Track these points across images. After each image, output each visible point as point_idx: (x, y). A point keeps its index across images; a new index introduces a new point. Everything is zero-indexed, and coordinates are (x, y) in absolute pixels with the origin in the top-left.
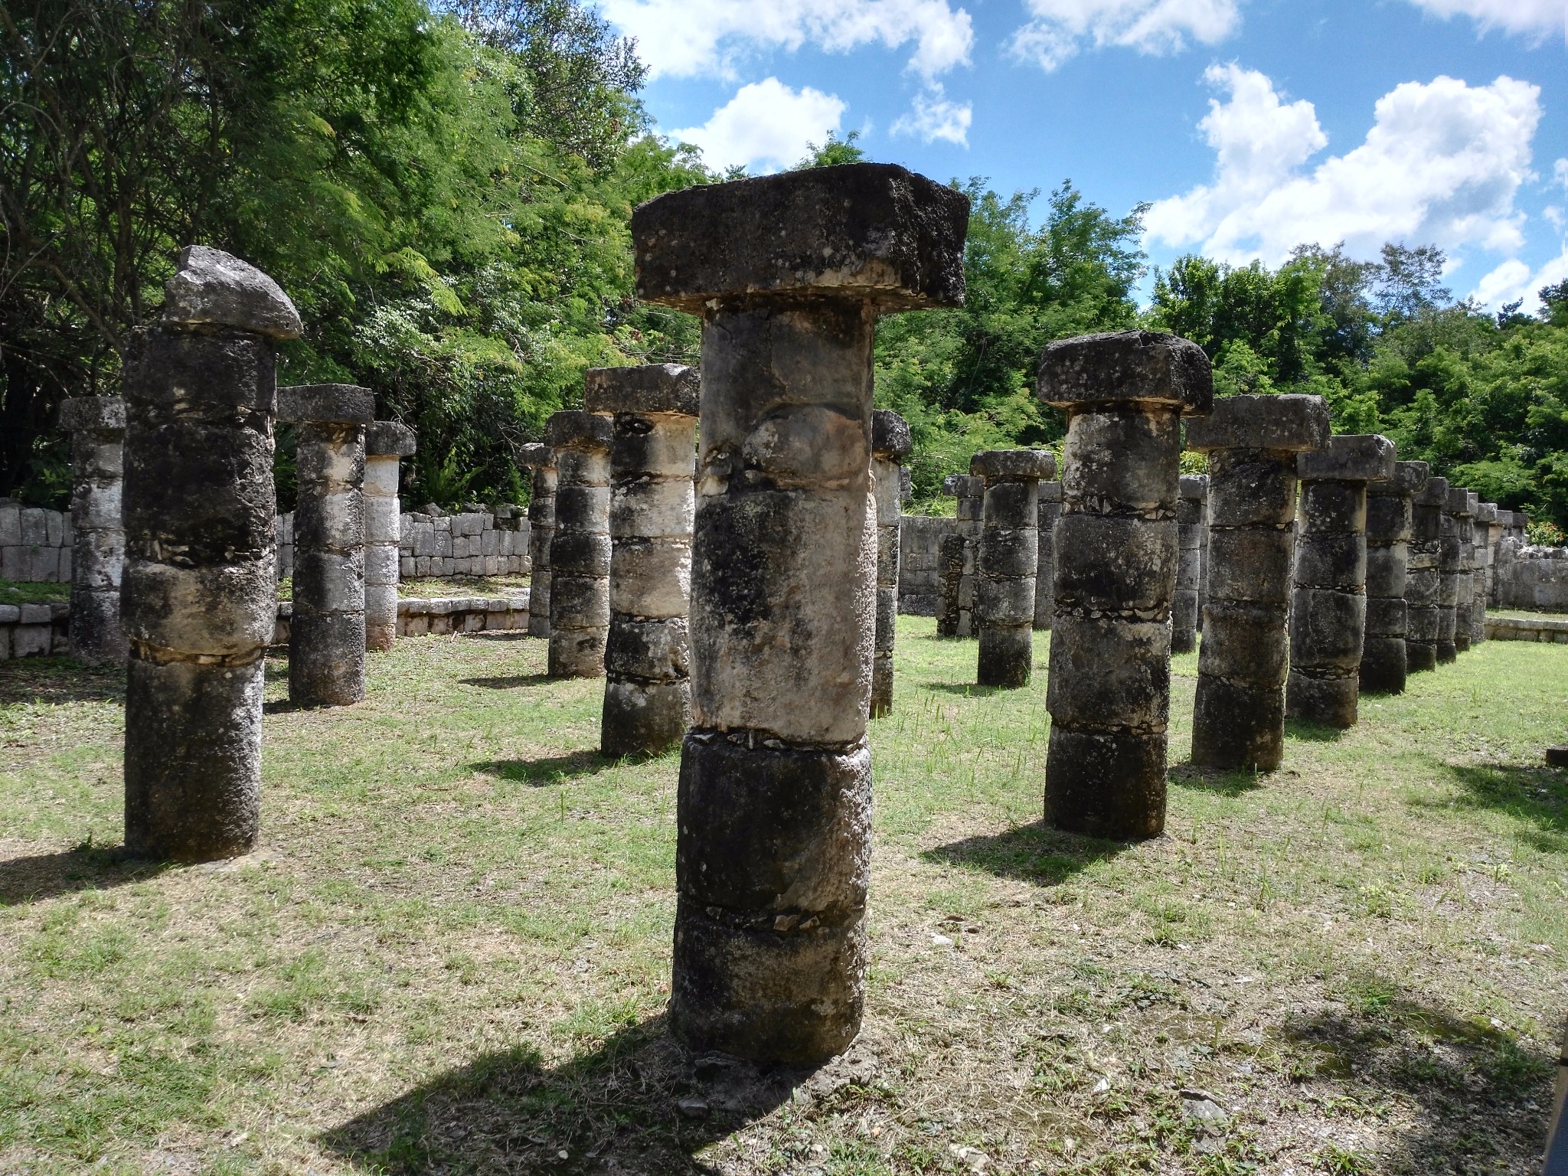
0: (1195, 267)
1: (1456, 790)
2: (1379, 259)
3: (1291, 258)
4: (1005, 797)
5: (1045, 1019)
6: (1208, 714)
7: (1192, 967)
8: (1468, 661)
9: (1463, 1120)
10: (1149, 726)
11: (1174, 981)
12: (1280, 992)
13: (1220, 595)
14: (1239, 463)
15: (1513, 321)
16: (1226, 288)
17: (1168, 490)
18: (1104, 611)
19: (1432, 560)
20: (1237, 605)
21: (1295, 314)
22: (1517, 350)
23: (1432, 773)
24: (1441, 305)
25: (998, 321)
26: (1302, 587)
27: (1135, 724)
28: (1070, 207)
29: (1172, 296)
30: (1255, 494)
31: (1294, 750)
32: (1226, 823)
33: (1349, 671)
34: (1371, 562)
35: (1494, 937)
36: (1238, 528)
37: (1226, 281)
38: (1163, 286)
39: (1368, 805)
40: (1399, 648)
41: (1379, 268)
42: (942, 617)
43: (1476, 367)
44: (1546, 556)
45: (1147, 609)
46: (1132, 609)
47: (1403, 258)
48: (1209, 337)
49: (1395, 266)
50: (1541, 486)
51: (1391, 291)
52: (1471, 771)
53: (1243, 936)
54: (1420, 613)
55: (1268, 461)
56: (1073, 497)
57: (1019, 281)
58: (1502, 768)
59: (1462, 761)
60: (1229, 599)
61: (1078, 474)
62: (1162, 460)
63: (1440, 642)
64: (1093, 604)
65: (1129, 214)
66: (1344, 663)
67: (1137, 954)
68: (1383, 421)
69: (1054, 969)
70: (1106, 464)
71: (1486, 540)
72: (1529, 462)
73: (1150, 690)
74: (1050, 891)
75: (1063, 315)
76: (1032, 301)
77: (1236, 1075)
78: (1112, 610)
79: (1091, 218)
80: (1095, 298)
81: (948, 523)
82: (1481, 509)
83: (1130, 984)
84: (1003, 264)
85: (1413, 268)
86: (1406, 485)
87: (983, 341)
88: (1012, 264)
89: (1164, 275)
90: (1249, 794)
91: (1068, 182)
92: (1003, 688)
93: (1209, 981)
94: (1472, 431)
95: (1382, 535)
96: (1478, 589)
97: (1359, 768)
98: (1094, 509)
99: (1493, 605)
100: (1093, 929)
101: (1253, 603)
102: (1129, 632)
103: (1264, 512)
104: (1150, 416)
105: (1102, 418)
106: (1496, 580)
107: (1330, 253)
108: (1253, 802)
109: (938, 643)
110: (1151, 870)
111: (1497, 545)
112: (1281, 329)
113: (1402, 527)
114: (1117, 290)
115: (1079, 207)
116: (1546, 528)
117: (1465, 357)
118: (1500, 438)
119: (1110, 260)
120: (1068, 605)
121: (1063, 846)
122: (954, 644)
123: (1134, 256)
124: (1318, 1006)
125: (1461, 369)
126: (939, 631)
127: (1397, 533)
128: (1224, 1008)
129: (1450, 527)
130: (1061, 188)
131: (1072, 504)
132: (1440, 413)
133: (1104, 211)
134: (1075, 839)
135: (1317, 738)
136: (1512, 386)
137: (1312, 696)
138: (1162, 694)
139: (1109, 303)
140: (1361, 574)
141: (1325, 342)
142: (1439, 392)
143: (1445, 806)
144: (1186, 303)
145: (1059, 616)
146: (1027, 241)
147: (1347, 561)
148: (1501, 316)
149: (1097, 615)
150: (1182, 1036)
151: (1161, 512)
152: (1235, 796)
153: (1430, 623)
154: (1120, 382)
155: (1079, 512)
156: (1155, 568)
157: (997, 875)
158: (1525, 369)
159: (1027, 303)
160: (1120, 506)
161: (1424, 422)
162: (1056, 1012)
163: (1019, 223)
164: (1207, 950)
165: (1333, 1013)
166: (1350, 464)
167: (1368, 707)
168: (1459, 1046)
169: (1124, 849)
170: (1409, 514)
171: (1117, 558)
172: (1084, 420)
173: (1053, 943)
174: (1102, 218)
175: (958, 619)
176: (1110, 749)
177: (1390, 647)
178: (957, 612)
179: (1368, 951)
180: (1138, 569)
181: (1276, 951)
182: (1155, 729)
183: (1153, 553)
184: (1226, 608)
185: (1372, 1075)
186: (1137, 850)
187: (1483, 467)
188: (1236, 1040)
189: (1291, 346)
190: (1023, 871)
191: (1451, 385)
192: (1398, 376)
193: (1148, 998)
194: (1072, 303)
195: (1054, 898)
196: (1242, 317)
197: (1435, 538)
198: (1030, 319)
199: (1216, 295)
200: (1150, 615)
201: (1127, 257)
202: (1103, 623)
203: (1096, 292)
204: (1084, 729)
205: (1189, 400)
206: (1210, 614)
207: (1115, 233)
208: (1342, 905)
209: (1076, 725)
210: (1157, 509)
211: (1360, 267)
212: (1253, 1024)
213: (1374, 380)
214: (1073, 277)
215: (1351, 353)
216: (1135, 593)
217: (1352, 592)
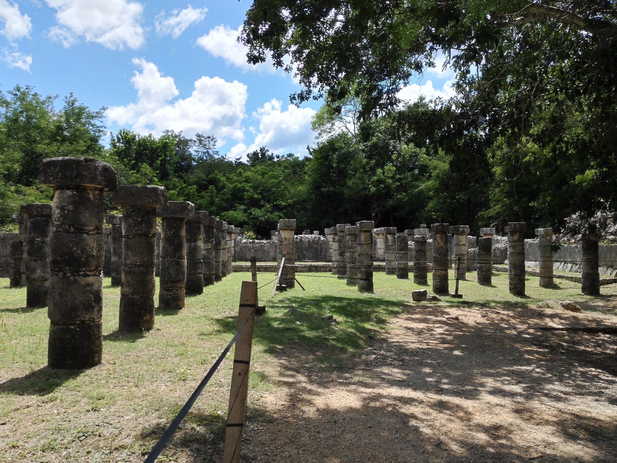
0: (127, 134)
1: (216, 327)
2: (195, 138)
3: (164, 134)
4: (31, 358)
5: (35, 456)
6: (125, 310)
7: (106, 417)
8: (226, 280)
9: (205, 453)
10: (94, 319)
11: (97, 425)
12: (141, 420)
13: (128, 262)
14: (133, 211)
15: (240, 164)
16: (139, 143)
17: (99, 222)
18: (72, 273)
19: (212, 246)
20: (135, 266)
21: (166, 156)
22: (240, 174)
23: (209, 322)
24: (216, 157)
25: (40, 148)
26: (163, 258)
27: (87, 319)
28: (73, 104)
29: (118, 144)
30: (140, 223)
31: (159, 320)
32: (129, 354)
33: (181, 288)
34: (190, 247)
35: (223, 380)
36: (134, 236)
37: (139, 140)
38: (114, 140)
39: (185, 338)
40: (200, 278)
41: (195, 141)
42: (12, 278)
43: (228, 179)
44: (250, 243)
45: (91, 271)
46: (84, 271)
47: (203, 139)
48: (133, 162)
49: (200, 141)
50: (249, 219)
51: (199, 150)
52: (221, 320)
53: (129, 400)
54: (208, 264)
55: (145, 211)
56: (58, 225)
57: (50, 132)
58: (232, 317)
59: (219, 317)
60: (131, 264)
61: (59, 215)
62: (96, 210)
63: (216, 274)
64: (67, 270)
65: (98, 110)
66: (179, 285)
67: (82, 417)
68: (198, 196)
69: (42, 433)
70: (71, 211)
71: (231, 238)
72: (245, 211)
73: (94, 304)
74: (45, 398)
75: (71, 148)
76: (57, 140)
77: (119, 459)
78: (76, 273)
79: (82, 110)
80: (85, 142)
81: (16, 235)
82: (229, 227)
83: (77, 431)
84: (43, 124)
85: (206, 143)
86: (201, 219)
87: (34, 156)
88: (47, 124)
89: (114, 135)
90: (140, 340)
91: (72, 93)
92: (38, 308)
93: (112, 422)
94: (227, 200)
95: (193, 238)
96: (229, 255)
97: (184, 324)
98: (66, 230)
99: (234, 260)
100: (64, 410)
101: (141, 265)
102: (83, 281)
103: (144, 230)
104: (90, 192)
105: (68, 192)
106: (235, 251)
107: (178, 134)
108: (140, 343)
109: (10, 290)
110: (93, 380)
111: (235, 240)
112: (160, 160)
113: (200, 234)
114: (95, 140)
115: (77, 104)
116: (251, 233)
117: (224, 175)
118: (237, 203)
119: (91, 127)
120: (56, 271)
121: (55, 376)
122: (18, 289)
123: (101, 127)
124: (155, 422)
125: (223, 179)
126: (11, 284)
127: (198, 236)
128: (117, 432)
129: (218, 234)
130: (69, 96)
131: (57, 228)
132: (217, 194)
133: (88, 107)
134: (61, 372)
135: (169, 314)
136: (239, 185)
137: (168, 299)
138: (99, 305)
139: (91, 144)
140: (185, 251)
141: (177, 166)
142: (217, 187)
143: (211, 334)
144: (124, 148)
145: (52, 276)
146: (54, 115)
147: (179, 247)
148: (235, 162)
149: (69, 275)
150: (97, 448)
151: (96, 231)
152: (134, 342)
153: (212, 268)
154: (76, 177)
155: (60, 231)
156: (94, 254)
157: (20, 395)
158: (243, 180)
159: (54, 141)
160: (78, 229)
161: (211, 196)
162: (41, 452)
163: (50, 108)
164: (113, 409)
165: (160, 424)
166: (179, 212)
167: (189, 301)
168: (206, 425)
169: (82, 372)
170: (202, 229)
171: (77, 250)
172: (61, 192)
173: (43, 421)
174: (87, 110)
175: (20, 278)
176: (76, 331)
177: (197, 277)
178: (20, 275)
179: (177, 395)
180: (86, 254)
181: (141, 403)
182: (96, 320)
183: (93, 247)
184: (130, 268)
185: (173, 445)
186: (89, 372)
187: (231, 212)
188: (120, 444)
189: (165, 167)
190: (34, 391)
191: (221, 184)
192: (203, 180)
193: (84, 436)
194: (75, 143)
195: (46, 400)
196: (146, 155)
197: (213, 238)
198: (56, 148)
199: (135, 145)
200: (93, 273)
201: (98, 127)
202: (72, 278)
203: (86, 139)
204: (64, 324)
205: (107, 186)
206: (124, 270)
207: (93, 117)
208: (169, 379)
209: (61, 322)
210: (94, 230)
211: (189, 140)
212: (129, 435)
213: (195, 181)
214: (75, 132)
215: (186, 171)
216: (86, 264)
217: (181, 259)
